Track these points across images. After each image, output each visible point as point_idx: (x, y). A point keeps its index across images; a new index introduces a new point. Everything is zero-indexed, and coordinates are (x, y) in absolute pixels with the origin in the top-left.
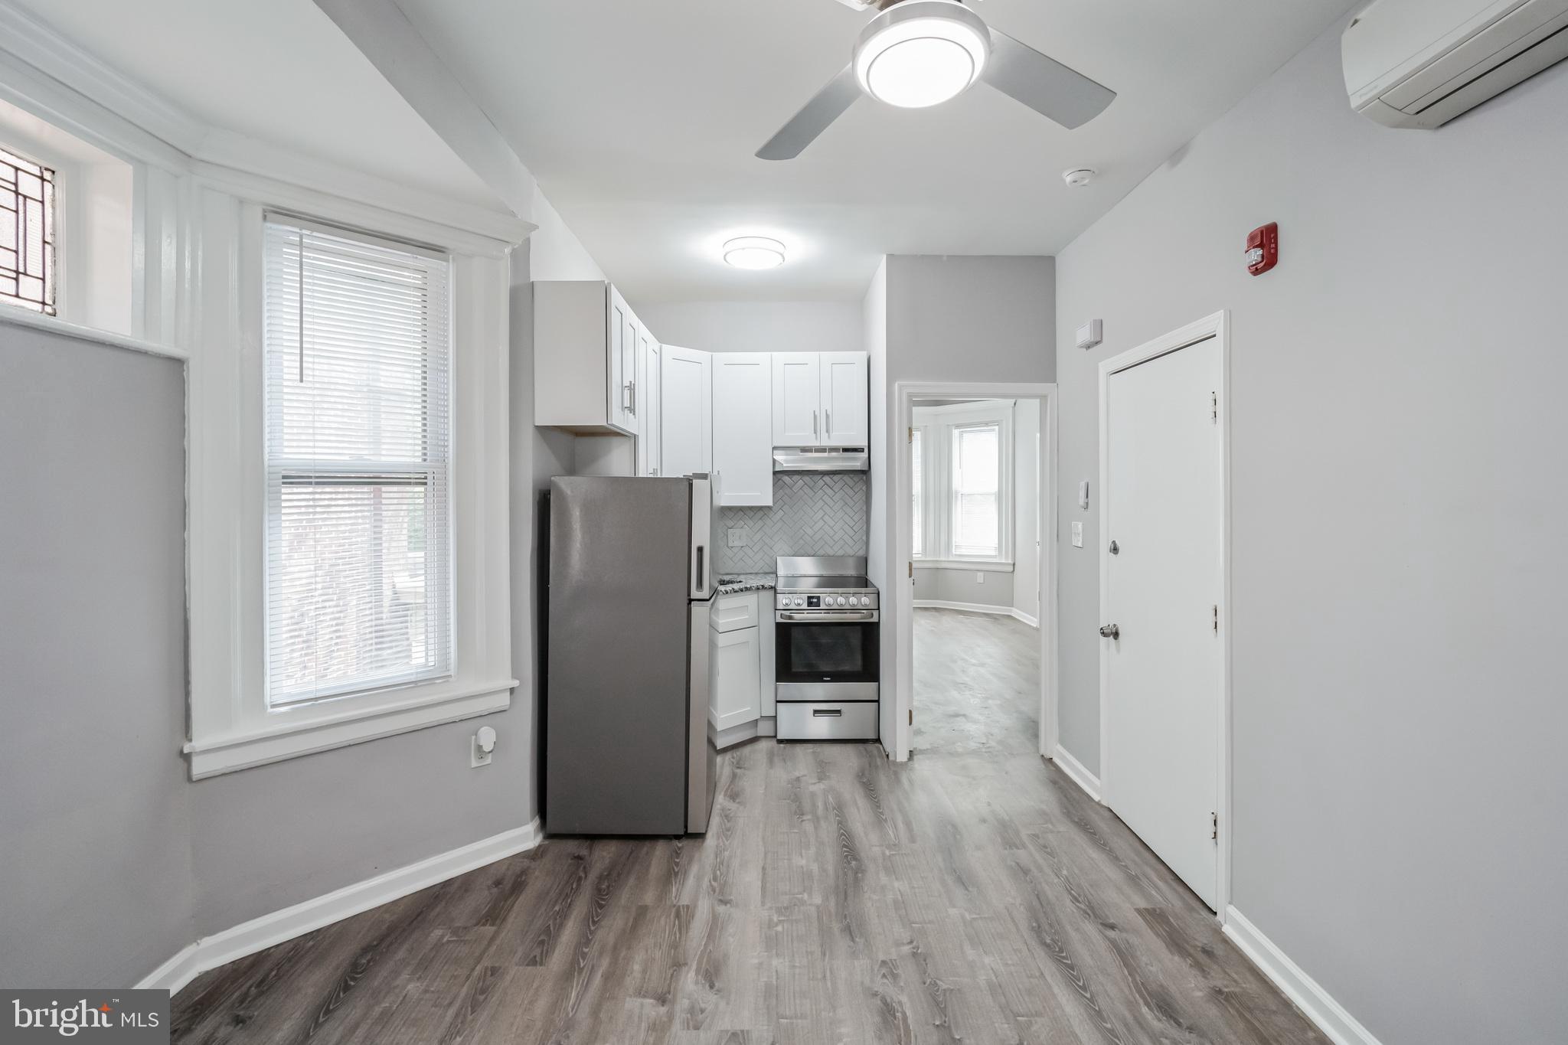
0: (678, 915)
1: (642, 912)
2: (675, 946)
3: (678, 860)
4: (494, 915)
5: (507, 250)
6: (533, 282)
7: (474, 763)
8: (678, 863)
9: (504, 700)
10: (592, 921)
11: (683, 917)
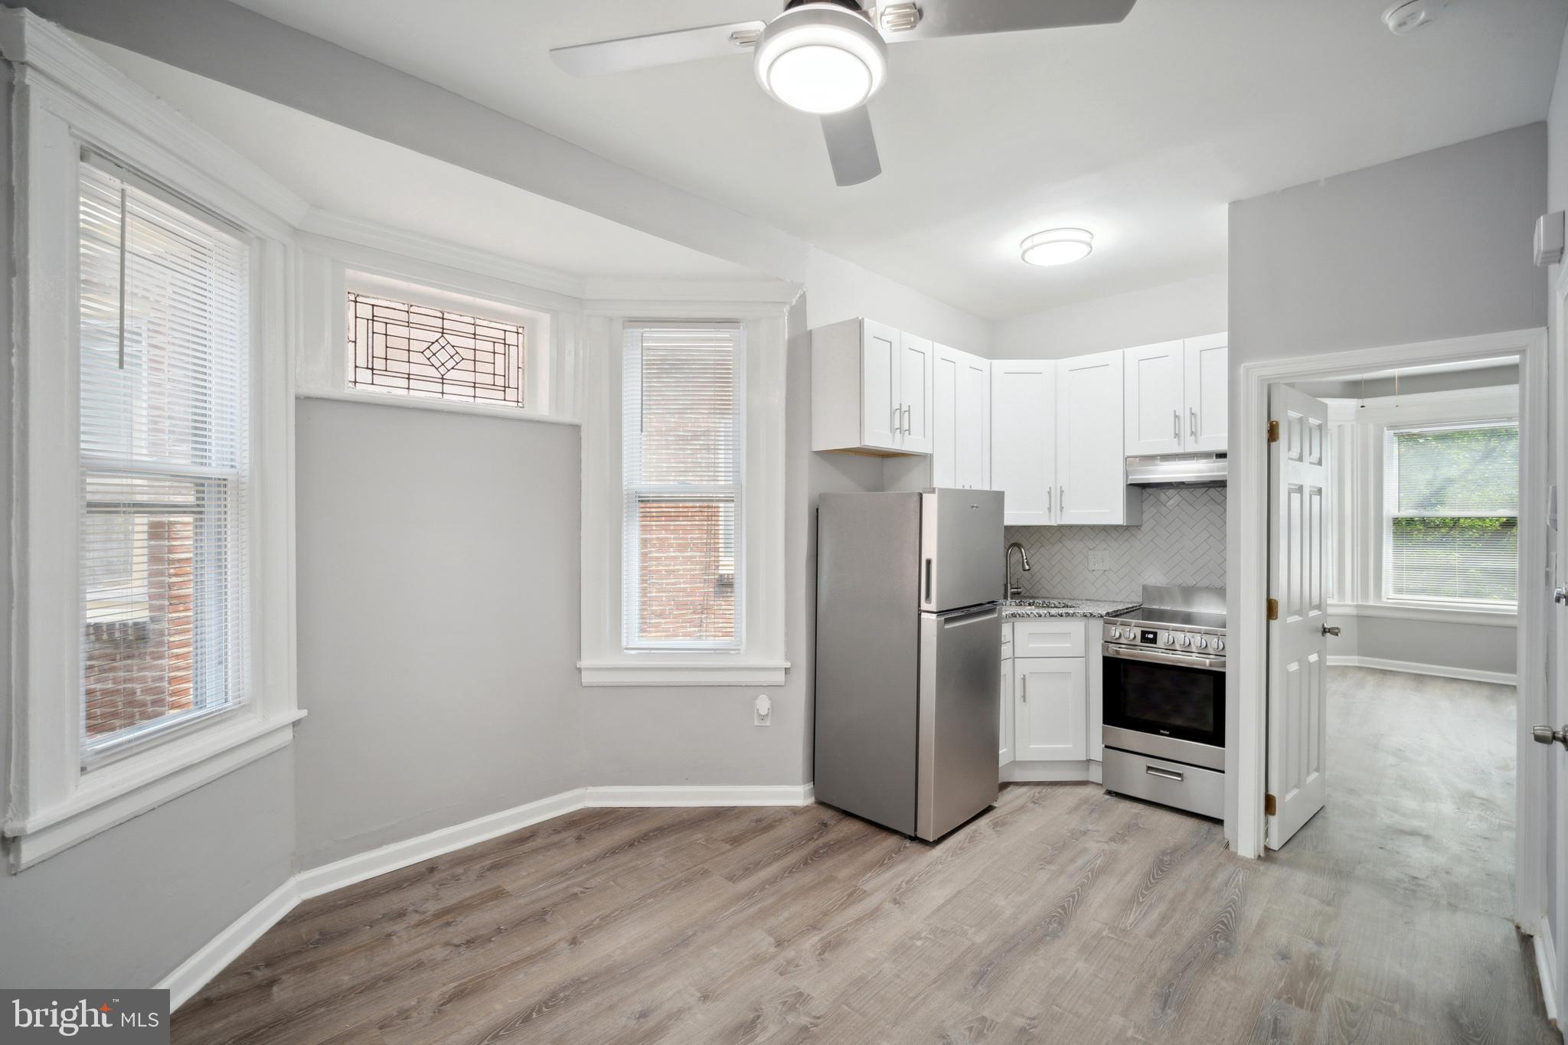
0: (850, 895)
1: (831, 879)
2: (825, 914)
3: (893, 855)
4: (736, 841)
5: (786, 309)
6: (811, 330)
7: (757, 723)
8: (892, 857)
9: (780, 677)
10: (791, 870)
11: (854, 896)
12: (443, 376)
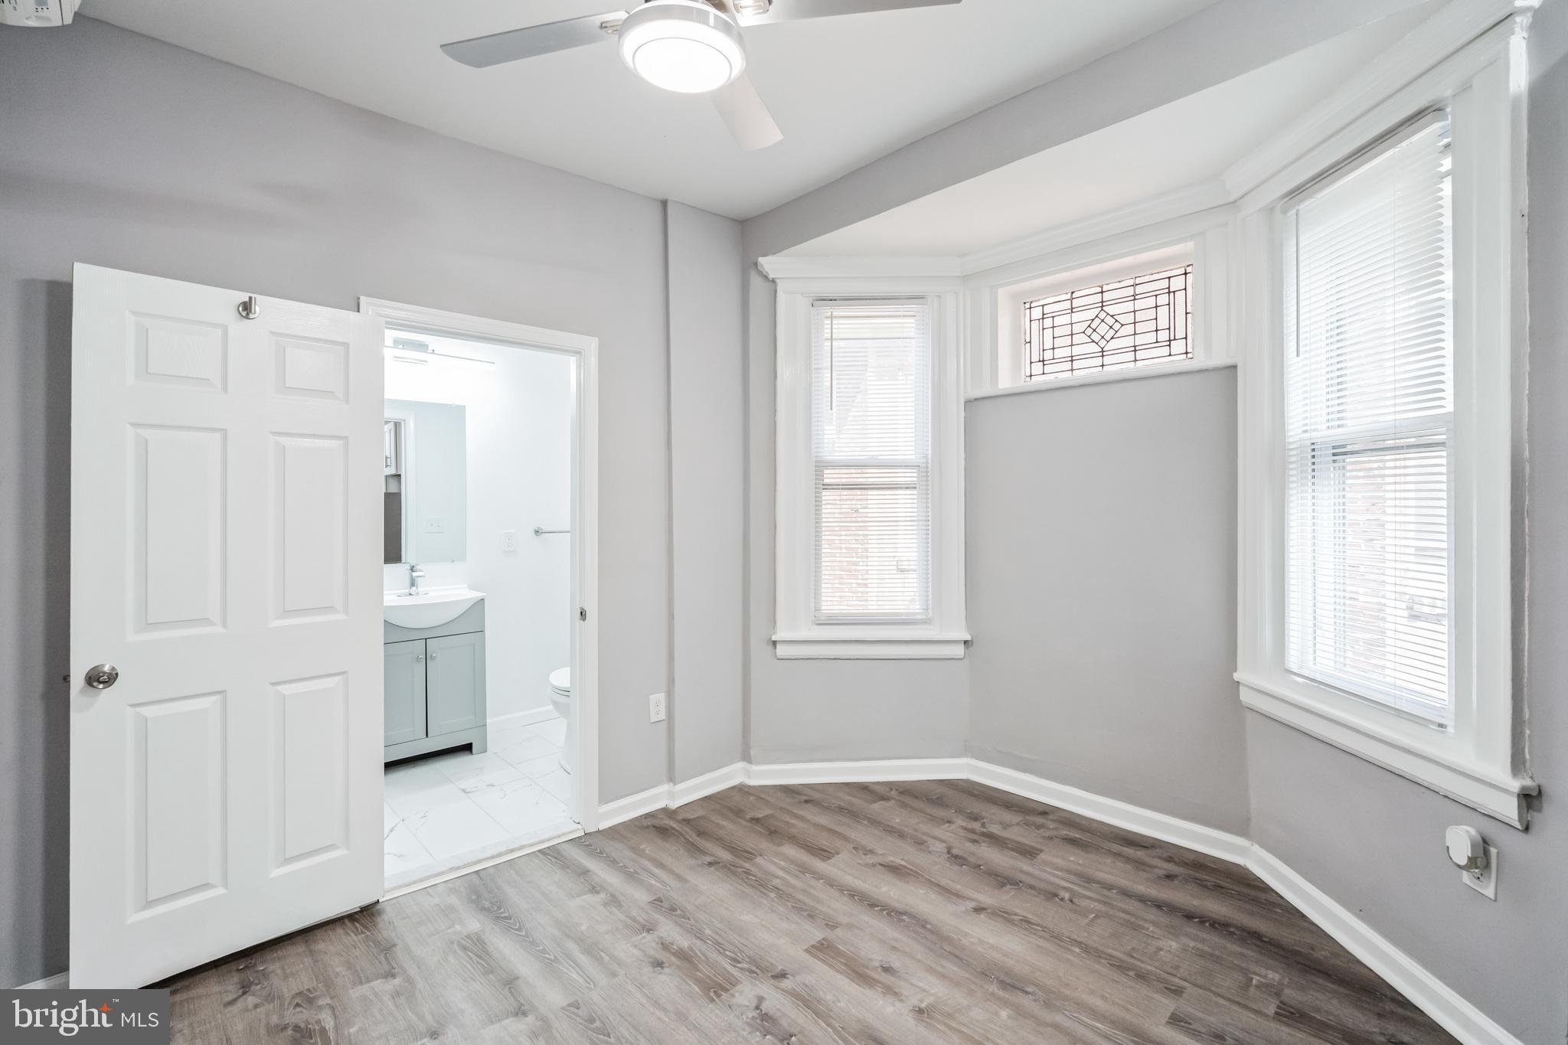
9: (1506, 807)
12: (1102, 349)
